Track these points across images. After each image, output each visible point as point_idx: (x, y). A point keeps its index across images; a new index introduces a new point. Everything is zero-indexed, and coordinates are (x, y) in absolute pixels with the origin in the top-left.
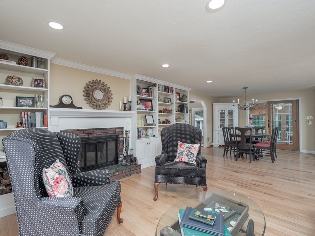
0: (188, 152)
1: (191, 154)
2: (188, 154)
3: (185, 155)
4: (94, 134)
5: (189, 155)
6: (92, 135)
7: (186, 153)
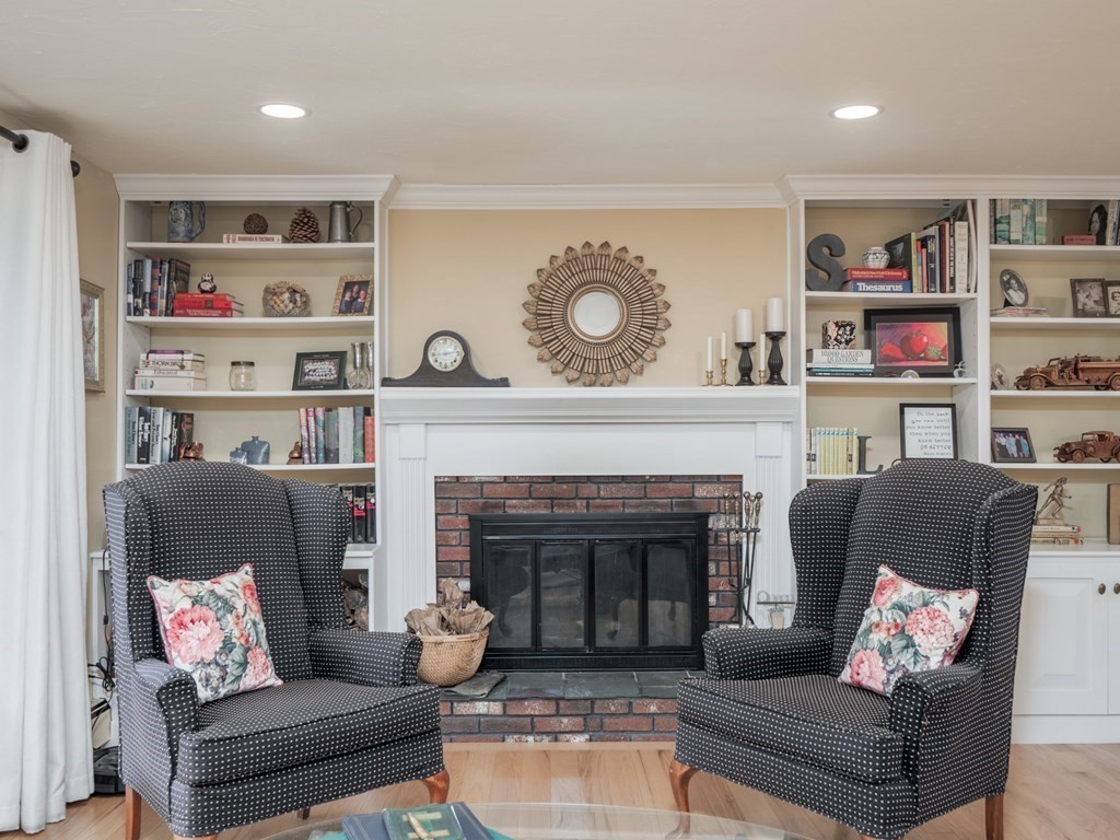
0: (893, 632)
1: (907, 647)
2: (889, 643)
3: (876, 651)
4: (578, 503)
5: (894, 652)
6: (569, 506)
7: (883, 635)
